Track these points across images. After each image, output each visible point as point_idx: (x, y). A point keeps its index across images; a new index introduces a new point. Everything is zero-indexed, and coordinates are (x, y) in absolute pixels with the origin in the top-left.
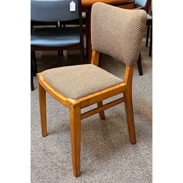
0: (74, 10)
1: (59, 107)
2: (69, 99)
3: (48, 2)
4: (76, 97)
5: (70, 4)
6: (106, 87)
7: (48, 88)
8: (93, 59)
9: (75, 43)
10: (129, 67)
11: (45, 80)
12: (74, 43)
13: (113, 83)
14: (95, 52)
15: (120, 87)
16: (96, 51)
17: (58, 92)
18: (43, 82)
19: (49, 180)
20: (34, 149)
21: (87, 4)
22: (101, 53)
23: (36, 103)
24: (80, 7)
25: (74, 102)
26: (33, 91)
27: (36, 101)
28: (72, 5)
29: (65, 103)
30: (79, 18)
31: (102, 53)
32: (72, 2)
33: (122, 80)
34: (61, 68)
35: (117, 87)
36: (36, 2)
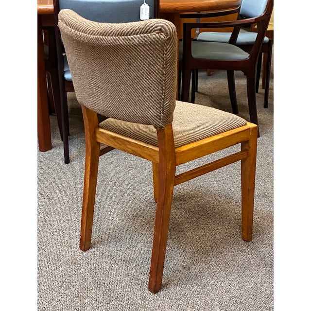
0: (147, 18)
1: (122, 188)
3: (104, 3)
5: (141, 7)
19: (130, 302)
20: (92, 256)
23: (79, 183)
26: (69, 164)
27: (78, 180)
28: (144, 10)
32: (145, 3)
36: (82, 3)
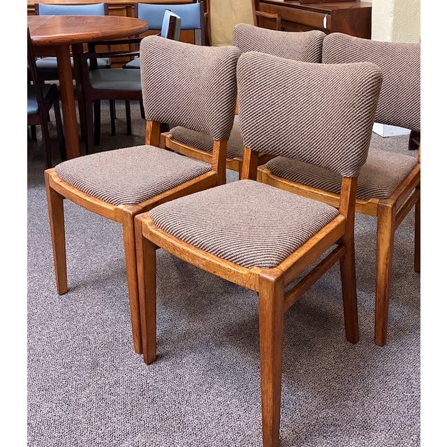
2: (121, 207)
4: (133, 200)
6: (182, 179)
7: (73, 194)
8: (150, 136)
10: (219, 143)
11: (63, 180)
13: (195, 173)
14: (151, 123)
15: (207, 178)
16: (154, 121)
17: (96, 196)
18: (60, 184)
22: (163, 123)
25: (129, 210)
29: (112, 215)
31: (166, 124)
33: (208, 166)
34: (91, 155)
35: (202, 177)
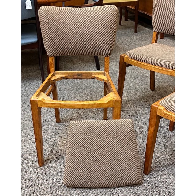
0: (30, 8)
5: (26, 2)
9: (33, 42)
12: (31, 42)
19: (30, 180)
21: (43, 2)
24: (37, 5)
28: (28, 4)
30: (35, 16)
